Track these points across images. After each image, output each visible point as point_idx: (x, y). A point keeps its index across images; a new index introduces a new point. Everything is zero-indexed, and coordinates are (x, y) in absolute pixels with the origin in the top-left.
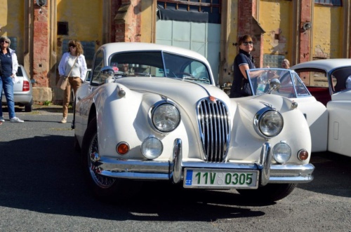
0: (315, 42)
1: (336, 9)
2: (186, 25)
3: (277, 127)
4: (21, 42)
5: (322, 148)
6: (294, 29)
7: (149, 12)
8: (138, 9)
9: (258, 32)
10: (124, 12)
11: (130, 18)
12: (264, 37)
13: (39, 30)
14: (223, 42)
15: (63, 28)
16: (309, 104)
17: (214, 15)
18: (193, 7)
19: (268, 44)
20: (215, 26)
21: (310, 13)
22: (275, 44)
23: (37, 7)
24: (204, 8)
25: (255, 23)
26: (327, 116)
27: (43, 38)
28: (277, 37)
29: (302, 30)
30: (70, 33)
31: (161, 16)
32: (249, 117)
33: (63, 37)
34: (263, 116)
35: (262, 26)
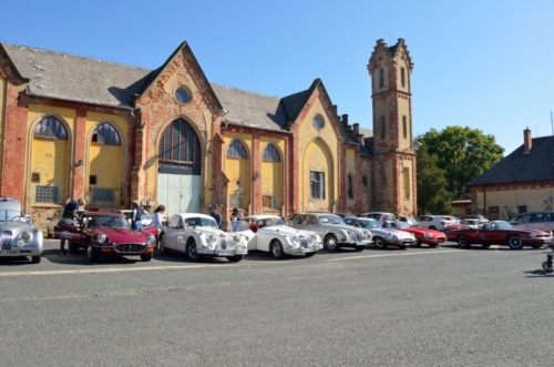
0: (263, 186)
1: (277, 164)
2: (177, 176)
3: (238, 241)
4: (64, 189)
5: (253, 248)
6: (249, 177)
7: (153, 169)
8: (146, 167)
9: (226, 181)
10: (138, 170)
11: (141, 174)
12: (229, 184)
13: (78, 182)
14: (202, 188)
15: (93, 180)
16: (250, 234)
17: (197, 170)
18: (182, 165)
19: (232, 188)
20: (196, 177)
21: (259, 167)
22: (236, 188)
23: (76, 166)
24: (189, 165)
25: (223, 175)
26: (255, 238)
27: (80, 187)
28: (238, 183)
29: (254, 178)
30: (98, 183)
31: (160, 171)
32: (232, 239)
33: (93, 186)
34: (235, 238)
35: (228, 177)
